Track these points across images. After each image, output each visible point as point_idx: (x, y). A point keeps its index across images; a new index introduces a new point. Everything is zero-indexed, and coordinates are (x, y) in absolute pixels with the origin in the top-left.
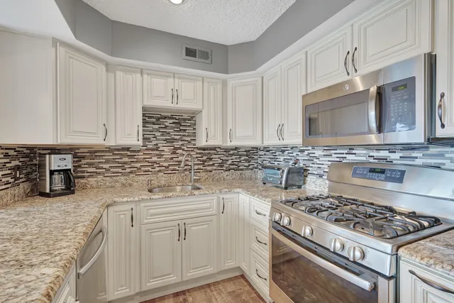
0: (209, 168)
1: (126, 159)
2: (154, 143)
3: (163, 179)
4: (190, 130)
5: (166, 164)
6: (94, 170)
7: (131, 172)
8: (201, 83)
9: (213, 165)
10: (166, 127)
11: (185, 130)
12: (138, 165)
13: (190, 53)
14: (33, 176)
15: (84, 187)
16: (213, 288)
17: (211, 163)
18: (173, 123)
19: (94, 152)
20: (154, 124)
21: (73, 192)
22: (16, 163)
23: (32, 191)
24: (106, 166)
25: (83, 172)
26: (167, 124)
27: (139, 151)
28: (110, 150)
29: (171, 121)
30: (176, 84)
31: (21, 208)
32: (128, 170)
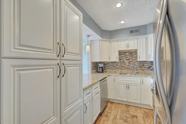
0: (143, 69)
1: (115, 65)
2: (123, 60)
3: (125, 71)
4: (135, 56)
5: (127, 67)
6: (108, 67)
7: (117, 69)
8: (137, 40)
9: (145, 68)
10: (127, 55)
11: (133, 56)
12: (118, 67)
13: (132, 32)
14: (97, 68)
15: (106, 72)
16: (139, 108)
17: (144, 67)
18: (129, 54)
19: (108, 63)
20: (123, 54)
21: (103, 72)
22: (94, 65)
23: (97, 71)
24: (110, 67)
25: (106, 68)
26: (127, 54)
27: (119, 63)
28: (111, 62)
29: (128, 53)
30: (128, 42)
31: (95, 74)
32: (116, 68)
